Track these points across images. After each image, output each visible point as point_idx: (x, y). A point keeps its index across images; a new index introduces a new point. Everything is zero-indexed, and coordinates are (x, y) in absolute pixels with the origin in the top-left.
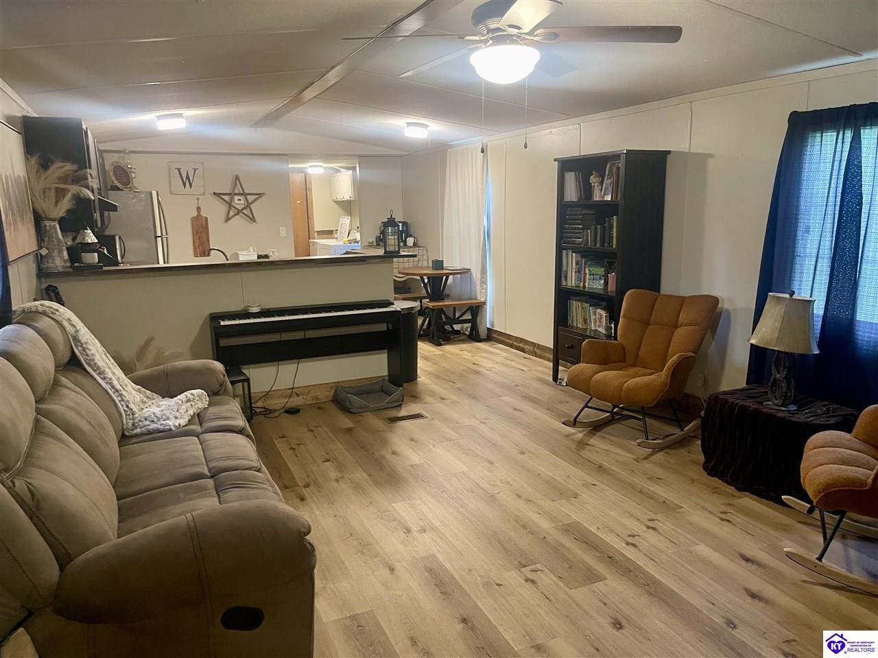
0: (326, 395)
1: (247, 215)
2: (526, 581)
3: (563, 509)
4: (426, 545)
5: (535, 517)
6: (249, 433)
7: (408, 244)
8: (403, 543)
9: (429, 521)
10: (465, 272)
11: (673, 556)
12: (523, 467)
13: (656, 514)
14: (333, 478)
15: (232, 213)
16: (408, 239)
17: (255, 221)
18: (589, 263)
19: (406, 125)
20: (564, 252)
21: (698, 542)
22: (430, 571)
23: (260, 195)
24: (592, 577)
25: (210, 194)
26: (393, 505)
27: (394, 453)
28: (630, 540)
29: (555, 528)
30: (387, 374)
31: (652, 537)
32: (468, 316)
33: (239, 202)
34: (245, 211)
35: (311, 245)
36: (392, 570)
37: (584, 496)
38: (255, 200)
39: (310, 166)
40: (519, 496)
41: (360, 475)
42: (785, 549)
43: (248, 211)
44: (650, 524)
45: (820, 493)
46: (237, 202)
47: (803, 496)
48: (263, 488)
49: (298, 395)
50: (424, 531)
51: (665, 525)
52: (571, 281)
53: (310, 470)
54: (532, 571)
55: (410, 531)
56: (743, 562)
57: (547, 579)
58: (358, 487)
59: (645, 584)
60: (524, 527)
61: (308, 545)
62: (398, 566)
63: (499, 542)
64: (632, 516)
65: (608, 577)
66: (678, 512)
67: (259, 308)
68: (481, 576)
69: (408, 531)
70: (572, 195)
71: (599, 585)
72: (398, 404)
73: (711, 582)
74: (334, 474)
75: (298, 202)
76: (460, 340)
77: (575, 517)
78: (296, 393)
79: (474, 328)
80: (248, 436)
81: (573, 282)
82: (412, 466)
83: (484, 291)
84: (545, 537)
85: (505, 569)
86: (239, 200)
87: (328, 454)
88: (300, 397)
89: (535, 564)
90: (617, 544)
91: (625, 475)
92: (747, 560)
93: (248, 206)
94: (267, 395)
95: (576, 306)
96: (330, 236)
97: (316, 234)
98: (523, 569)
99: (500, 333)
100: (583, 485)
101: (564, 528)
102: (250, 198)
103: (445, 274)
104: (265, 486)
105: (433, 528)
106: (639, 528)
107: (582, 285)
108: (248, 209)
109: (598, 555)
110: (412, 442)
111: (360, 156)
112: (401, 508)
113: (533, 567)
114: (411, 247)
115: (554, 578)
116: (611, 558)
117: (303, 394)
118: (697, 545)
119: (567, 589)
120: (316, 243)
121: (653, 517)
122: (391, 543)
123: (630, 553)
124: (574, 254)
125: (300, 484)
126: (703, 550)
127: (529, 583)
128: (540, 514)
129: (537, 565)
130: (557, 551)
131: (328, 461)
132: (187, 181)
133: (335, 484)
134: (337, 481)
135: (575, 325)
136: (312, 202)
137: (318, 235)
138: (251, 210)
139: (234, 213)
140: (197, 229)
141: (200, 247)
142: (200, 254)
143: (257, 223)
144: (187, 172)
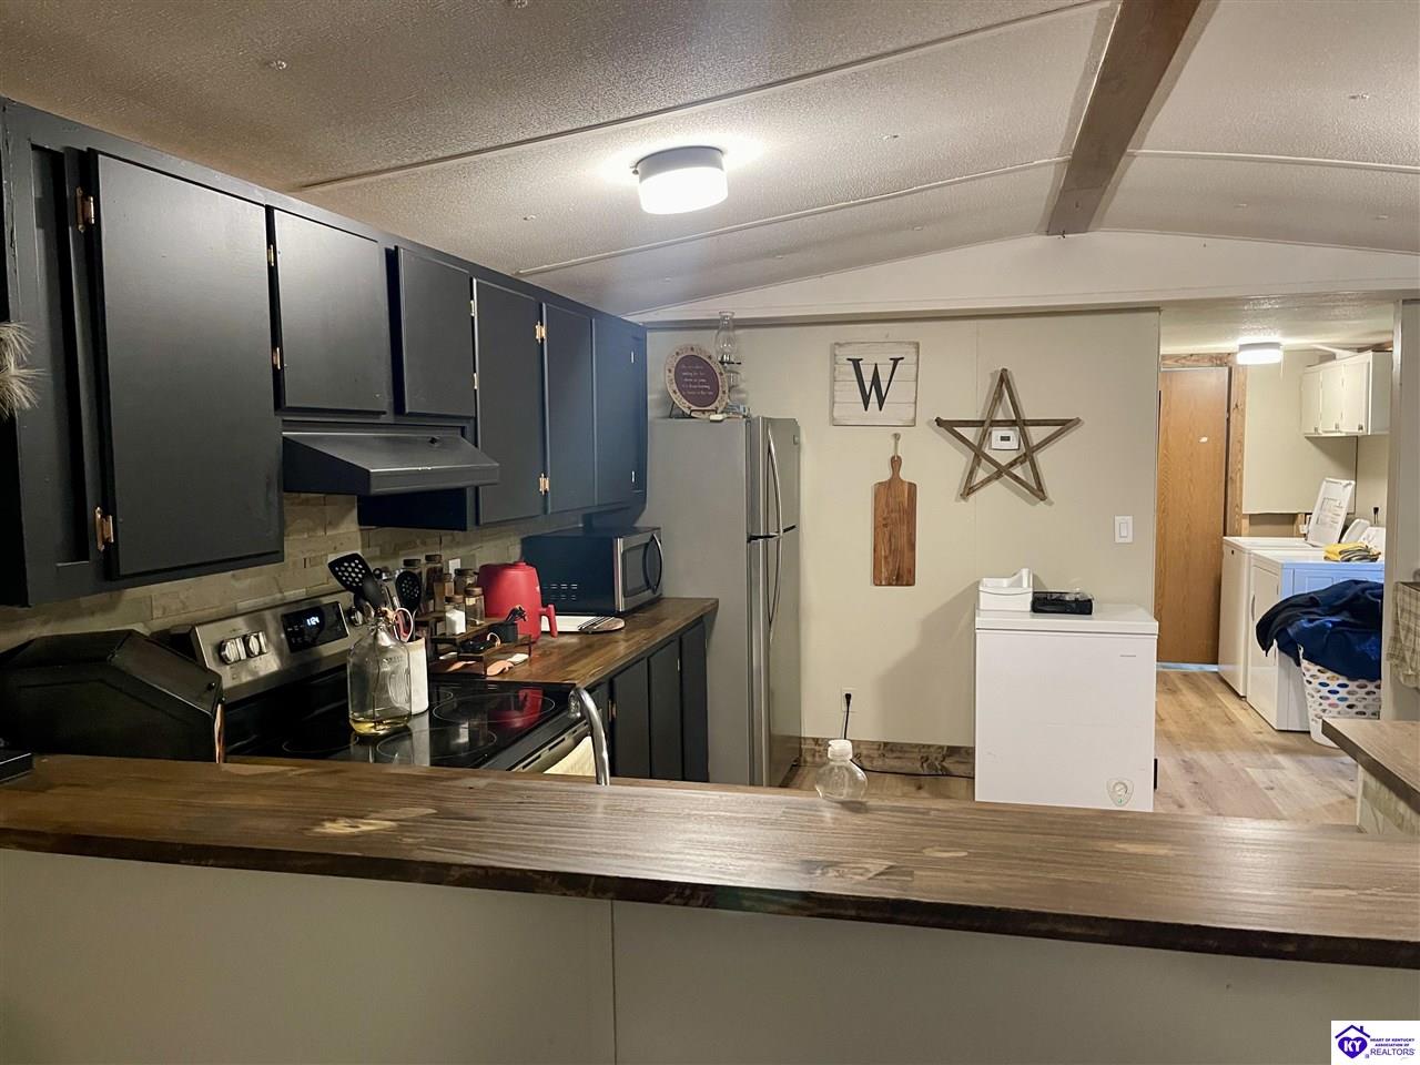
15: (981, 475)
17: (1043, 498)
23: (1065, 425)
25: (929, 423)
33: (1003, 445)
34: (1017, 471)
35: (1227, 550)
38: (1047, 440)
39: (1243, 347)
43: (1024, 472)
46: (996, 444)
75: (1204, 440)
86: (1003, 439)
93: (1028, 455)
96: (1286, 528)
97: (1245, 522)
102: (1037, 435)
108: (1028, 463)
120: (1241, 550)
132: (873, 391)
136: (1241, 443)
137: (1250, 524)
138: (1034, 466)
139: (987, 475)
140: (885, 515)
141: (890, 560)
142: (886, 579)
143: (1051, 504)
144: (876, 368)
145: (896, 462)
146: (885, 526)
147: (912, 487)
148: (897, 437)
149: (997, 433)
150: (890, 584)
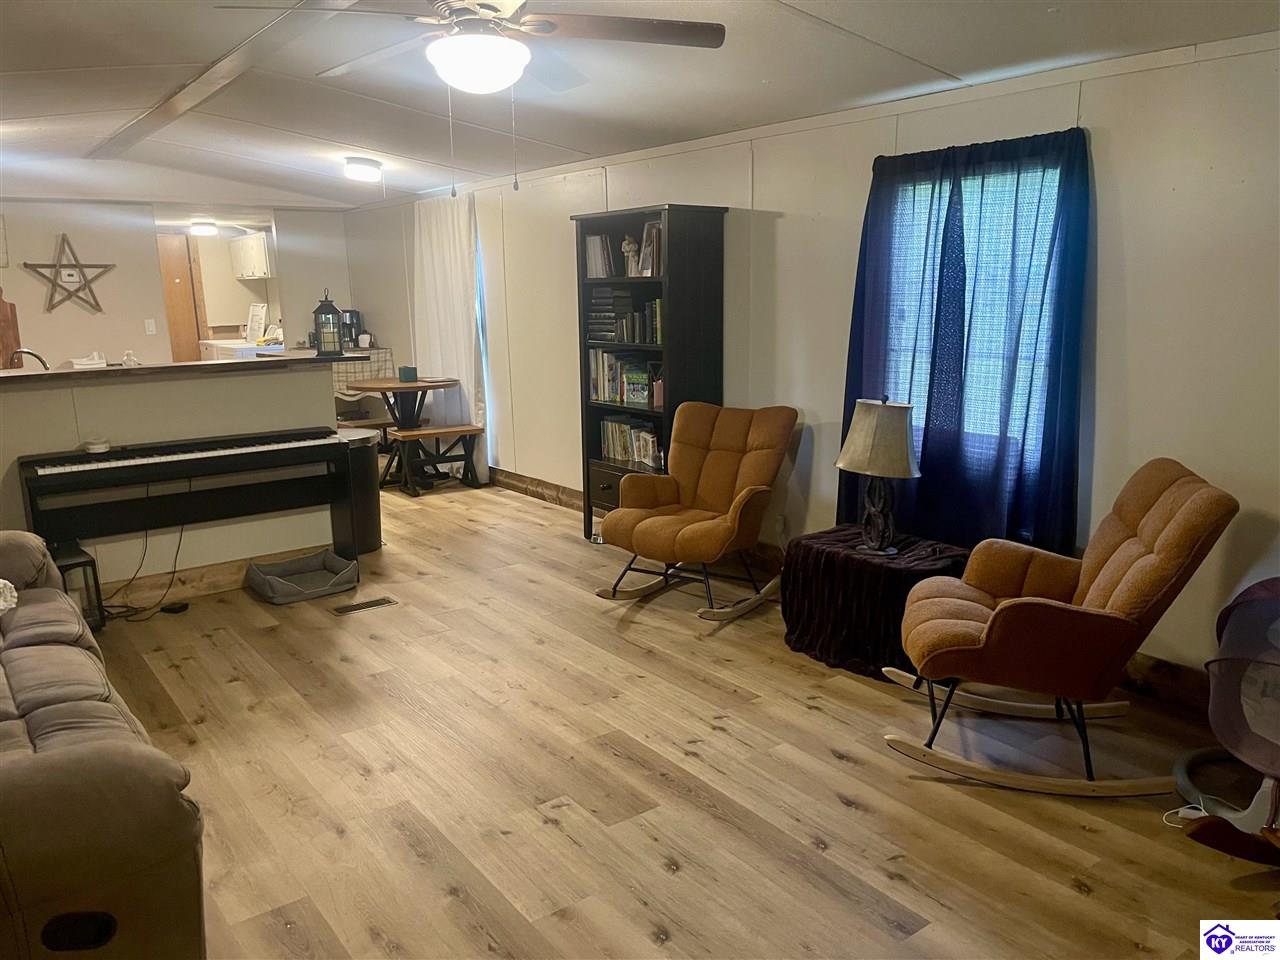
0: (232, 580)
1: (86, 302)
2: (546, 822)
3: (598, 715)
4: (394, 789)
5: (559, 730)
6: (90, 641)
7: (361, 345)
8: (359, 790)
9: (400, 752)
10: (452, 384)
11: (746, 763)
12: (540, 661)
13: (724, 708)
14: (246, 706)
15: (58, 297)
16: (361, 337)
17: (100, 310)
18: (627, 367)
19: (345, 161)
20: (592, 351)
21: (780, 740)
22: (401, 826)
23: (107, 268)
24: (637, 805)
25: (18, 265)
26: (343, 735)
27: (344, 659)
28: (691, 748)
29: (587, 742)
30: (331, 542)
31: (719, 741)
32: (459, 451)
33: (69, 279)
34: (81, 294)
35: (202, 348)
36: (341, 832)
37: (627, 693)
38: (97, 277)
39: (194, 224)
40: (535, 704)
41: (289, 697)
42: (886, 737)
43: (86, 294)
44: (716, 723)
45: (924, 657)
46: (65, 278)
47: (905, 665)
48: (113, 727)
49: (184, 583)
50: (393, 769)
51: (737, 723)
52: (604, 394)
53: (205, 697)
54: (554, 807)
55: (369, 771)
56: (836, 761)
57: (575, 816)
58: (286, 716)
59: (709, 806)
60: (543, 746)
61: (185, 804)
62: (350, 825)
63: (506, 772)
64: (692, 714)
65: (660, 802)
66: (753, 704)
67: (108, 445)
68: (480, 825)
69: (367, 771)
70: (598, 269)
71: (649, 815)
72: (352, 586)
73: (795, 791)
74: (246, 699)
75: (177, 281)
76: (448, 487)
77: (616, 725)
78: (180, 579)
79: (469, 468)
80: (89, 648)
81: (607, 395)
82: (373, 676)
83: (480, 412)
84: (572, 758)
85: (514, 810)
86: (70, 275)
87: (235, 669)
88: (189, 586)
89: (558, 796)
90: (672, 755)
91: (682, 658)
92: (841, 757)
93: (86, 284)
94: (130, 585)
95: (611, 428)
96: (233, 334)
97: (211, 332)
98: (541, 806)
99: (509, 474)
100: (627, 679)
101: (599, 741)
102: (90, 273)
103: (420, 388)
104: (116, 723)
105: (407, 763)
106: (700, 730)
107: (618, 399)
108: (87, 290)
109: (647, 773)
110: (373, 641)
111: (276, 209)
112: (356, 739)
113: (555, 802)
114: (365, 349)
115: (587, 814)
116: (663, 775)
117: (192, 581)
118: (778, 744)
119: (603, 826)
120: (211, 346)
121: (722, 712)
122: (339, 792)
123: (691, 766)
124: (605, 355)
125: (188, 720)
126: (785, 750)
127: (550, 825)
128: (565, 725)
129: (562, 798)
130: (591, 776)
131: (236, 679)
133: (247, 715)
134: (251, 708)
135: (612, 456)
136: (201, 282)
137: (214, 333)
138: (91, 292)
139: (61, 298)
141: (4, 352)
142: (3, 365)
143: (105, 313)
147: (13, 306)
149: (65, 272)
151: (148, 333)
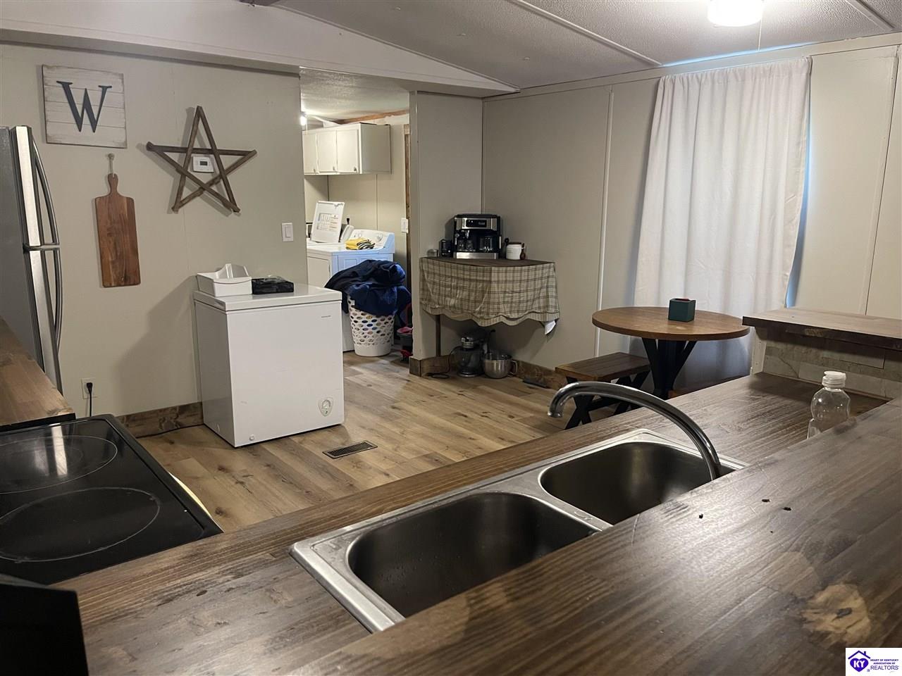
1: (220, 198)
15: (186, 192)
16: (510, 247)
17: (236, 210)
23: (246, 155)
25: (139, 146)
33: (202, 167)
34: (214, 188)
38: (233, 166)
43: (221, 189)
46: (197, 167)
86: (202, 163)
93: (222, 177)
102: (227, 161)
108: (222, 183)
114: (514, 263)
132: (85, 114)
138: (227, 184)
139: (191, 193)
140: (109, 225)
141: (117, 264)
142: (115, 281)
144: (86, 94)
145: (112, 180)
146: (110, 235)
147: (130, 202)
148: (110, 157)
149: (197, 159)
150: (119, 285)
151: (285, 240)
